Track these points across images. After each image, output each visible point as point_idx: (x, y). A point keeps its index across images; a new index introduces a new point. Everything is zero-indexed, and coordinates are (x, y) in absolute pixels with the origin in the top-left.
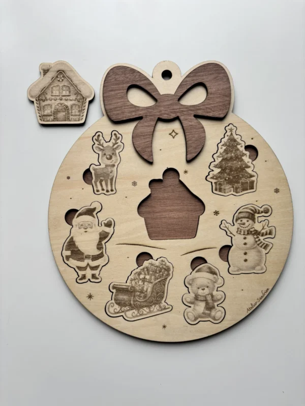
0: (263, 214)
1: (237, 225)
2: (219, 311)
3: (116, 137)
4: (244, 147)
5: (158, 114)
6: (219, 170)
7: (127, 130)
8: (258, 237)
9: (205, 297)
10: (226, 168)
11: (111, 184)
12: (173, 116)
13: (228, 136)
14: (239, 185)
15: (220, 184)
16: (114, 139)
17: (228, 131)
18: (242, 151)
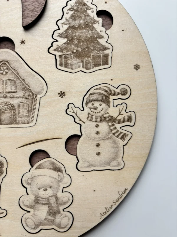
0: (120, 96)
1: (87, 110)
2: (66, 216)
4: (95, 12)
6: (65, 40)
8: (113, 125)
9: (48, 199)
10: (73, 39)
14: (90, 59)
15: (66, 58)
18: (93, 18)
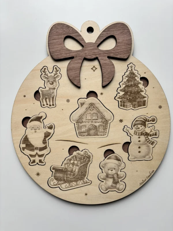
0: (151, 122)
1: (134, 129)
2: (122, 184)
3: (56, 70)
4: (139, 78)
5: (84, 55)
6: (123, 93)
7: (64, 66)
8: (148, 137)
9: (113, 175)
10: (127, 92)
11: (53, 101)
12: (94, 57)
13: (129, 71)
14: (136, 103)
15: (124, 102)
16: (55, 71)
17: (130, 67)
18: (138, 81)
